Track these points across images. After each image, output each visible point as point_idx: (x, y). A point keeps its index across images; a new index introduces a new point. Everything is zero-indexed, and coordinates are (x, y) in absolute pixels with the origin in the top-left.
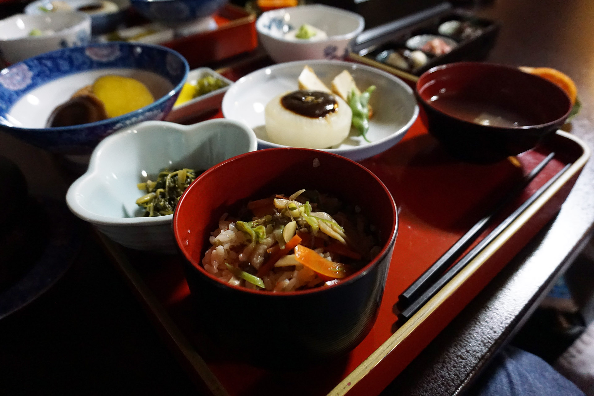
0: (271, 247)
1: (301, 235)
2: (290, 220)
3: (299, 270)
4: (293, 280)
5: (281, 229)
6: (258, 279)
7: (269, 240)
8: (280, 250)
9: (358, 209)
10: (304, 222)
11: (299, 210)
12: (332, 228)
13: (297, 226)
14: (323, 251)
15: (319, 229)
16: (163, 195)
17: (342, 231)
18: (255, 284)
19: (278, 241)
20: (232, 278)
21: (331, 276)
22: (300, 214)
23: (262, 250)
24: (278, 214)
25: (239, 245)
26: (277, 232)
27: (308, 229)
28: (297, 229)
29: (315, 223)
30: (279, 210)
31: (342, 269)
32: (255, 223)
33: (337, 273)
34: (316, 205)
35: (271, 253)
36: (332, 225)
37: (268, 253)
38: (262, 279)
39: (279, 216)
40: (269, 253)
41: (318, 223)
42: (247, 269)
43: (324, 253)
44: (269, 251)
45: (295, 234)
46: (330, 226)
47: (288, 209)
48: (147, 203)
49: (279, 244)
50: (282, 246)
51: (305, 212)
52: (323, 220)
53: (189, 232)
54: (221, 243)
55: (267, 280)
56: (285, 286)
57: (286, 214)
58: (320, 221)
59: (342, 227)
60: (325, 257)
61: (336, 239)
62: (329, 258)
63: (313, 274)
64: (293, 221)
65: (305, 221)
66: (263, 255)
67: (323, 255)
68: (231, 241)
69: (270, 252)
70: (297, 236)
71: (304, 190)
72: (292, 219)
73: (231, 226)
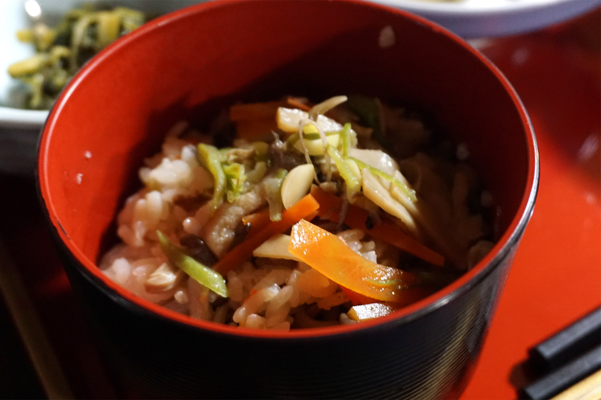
0: (251, 213)
1: (320, 196)
2: (302, 160)
3: (303, 271)
4: (286, 289)
5: (278, 177)
6: (216, 276)
7: (252, 198)
8: (269, 221)
9: (462, 151)
10: (333, 169)
11: (323, 142)
12: (390, 190)
13: (315, 174)
14: (361, 237)
15: (359, 190)
16: (65, 63)
17: (411, 199)
18: (206, 286)
19: (268, 201)
20: (163, 267)
21: (367, 294)
22: (326, 149)
23: (232, 217)
24: (279, 144)
25: (193, 195)
26: (271, 183)
27: (337, 185)
28: (314, 182)
29: (354, 175)
30: (284, 136)
31: (393, 282)
32: (230, 154)
33: (383, 289)
34: (369, 132)
35: (250, 226)
36: (391, 184)
37: (245, 224)
38: (225, 277)
39: (282, 150)
40: (247, 225)
41: (362, 175)
42: (197, 251)
43: (364, 240)
44: (248, 221)
45: (308, 192)
46: (388, 186)
47: (301, 136)
48: (29, 75)
49: (271, 210)
50: (275, 213)
51: (339, 148)
52: (374, 170)
53: (88, 155)
54: (158, 187)
55: (234, 279)
56: (267, 300)
57: (297, 146)
58: (365, 170)
59: (414, 192)
60: (363, 250)
61: (393, 214)
62: (372, 255)
63: (327, 284)
64: (310, 163)
65: (334, 166)
66: (234, 227)
67: (360, 246)
68: (181, 185)
69: (249, 224)
70: (310, 196)
71: (343, 99)
72: (308, 158)
73: (187, 151)
